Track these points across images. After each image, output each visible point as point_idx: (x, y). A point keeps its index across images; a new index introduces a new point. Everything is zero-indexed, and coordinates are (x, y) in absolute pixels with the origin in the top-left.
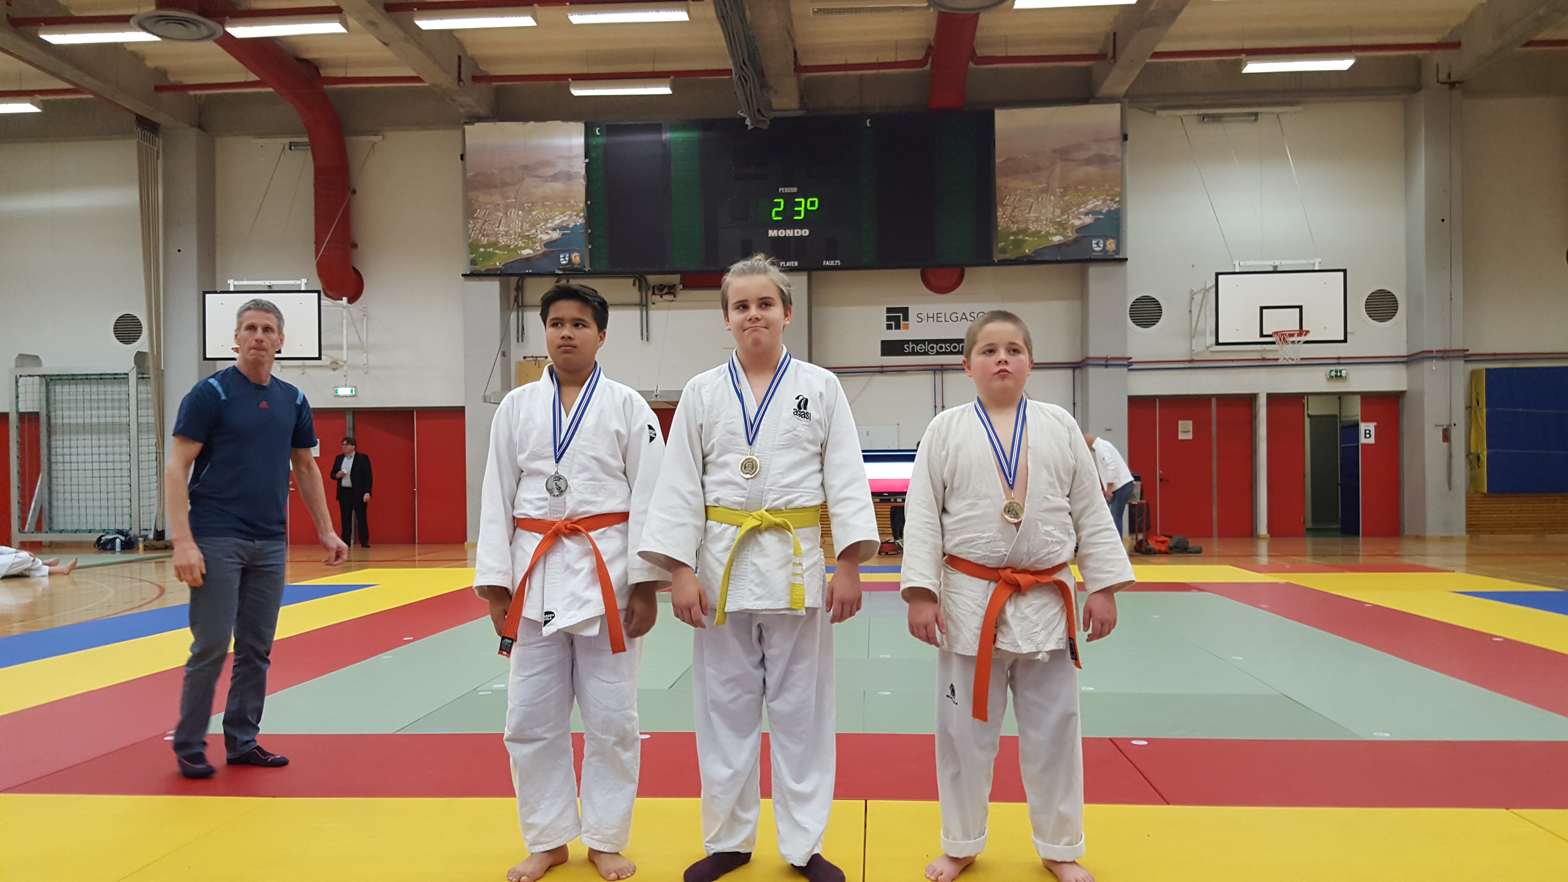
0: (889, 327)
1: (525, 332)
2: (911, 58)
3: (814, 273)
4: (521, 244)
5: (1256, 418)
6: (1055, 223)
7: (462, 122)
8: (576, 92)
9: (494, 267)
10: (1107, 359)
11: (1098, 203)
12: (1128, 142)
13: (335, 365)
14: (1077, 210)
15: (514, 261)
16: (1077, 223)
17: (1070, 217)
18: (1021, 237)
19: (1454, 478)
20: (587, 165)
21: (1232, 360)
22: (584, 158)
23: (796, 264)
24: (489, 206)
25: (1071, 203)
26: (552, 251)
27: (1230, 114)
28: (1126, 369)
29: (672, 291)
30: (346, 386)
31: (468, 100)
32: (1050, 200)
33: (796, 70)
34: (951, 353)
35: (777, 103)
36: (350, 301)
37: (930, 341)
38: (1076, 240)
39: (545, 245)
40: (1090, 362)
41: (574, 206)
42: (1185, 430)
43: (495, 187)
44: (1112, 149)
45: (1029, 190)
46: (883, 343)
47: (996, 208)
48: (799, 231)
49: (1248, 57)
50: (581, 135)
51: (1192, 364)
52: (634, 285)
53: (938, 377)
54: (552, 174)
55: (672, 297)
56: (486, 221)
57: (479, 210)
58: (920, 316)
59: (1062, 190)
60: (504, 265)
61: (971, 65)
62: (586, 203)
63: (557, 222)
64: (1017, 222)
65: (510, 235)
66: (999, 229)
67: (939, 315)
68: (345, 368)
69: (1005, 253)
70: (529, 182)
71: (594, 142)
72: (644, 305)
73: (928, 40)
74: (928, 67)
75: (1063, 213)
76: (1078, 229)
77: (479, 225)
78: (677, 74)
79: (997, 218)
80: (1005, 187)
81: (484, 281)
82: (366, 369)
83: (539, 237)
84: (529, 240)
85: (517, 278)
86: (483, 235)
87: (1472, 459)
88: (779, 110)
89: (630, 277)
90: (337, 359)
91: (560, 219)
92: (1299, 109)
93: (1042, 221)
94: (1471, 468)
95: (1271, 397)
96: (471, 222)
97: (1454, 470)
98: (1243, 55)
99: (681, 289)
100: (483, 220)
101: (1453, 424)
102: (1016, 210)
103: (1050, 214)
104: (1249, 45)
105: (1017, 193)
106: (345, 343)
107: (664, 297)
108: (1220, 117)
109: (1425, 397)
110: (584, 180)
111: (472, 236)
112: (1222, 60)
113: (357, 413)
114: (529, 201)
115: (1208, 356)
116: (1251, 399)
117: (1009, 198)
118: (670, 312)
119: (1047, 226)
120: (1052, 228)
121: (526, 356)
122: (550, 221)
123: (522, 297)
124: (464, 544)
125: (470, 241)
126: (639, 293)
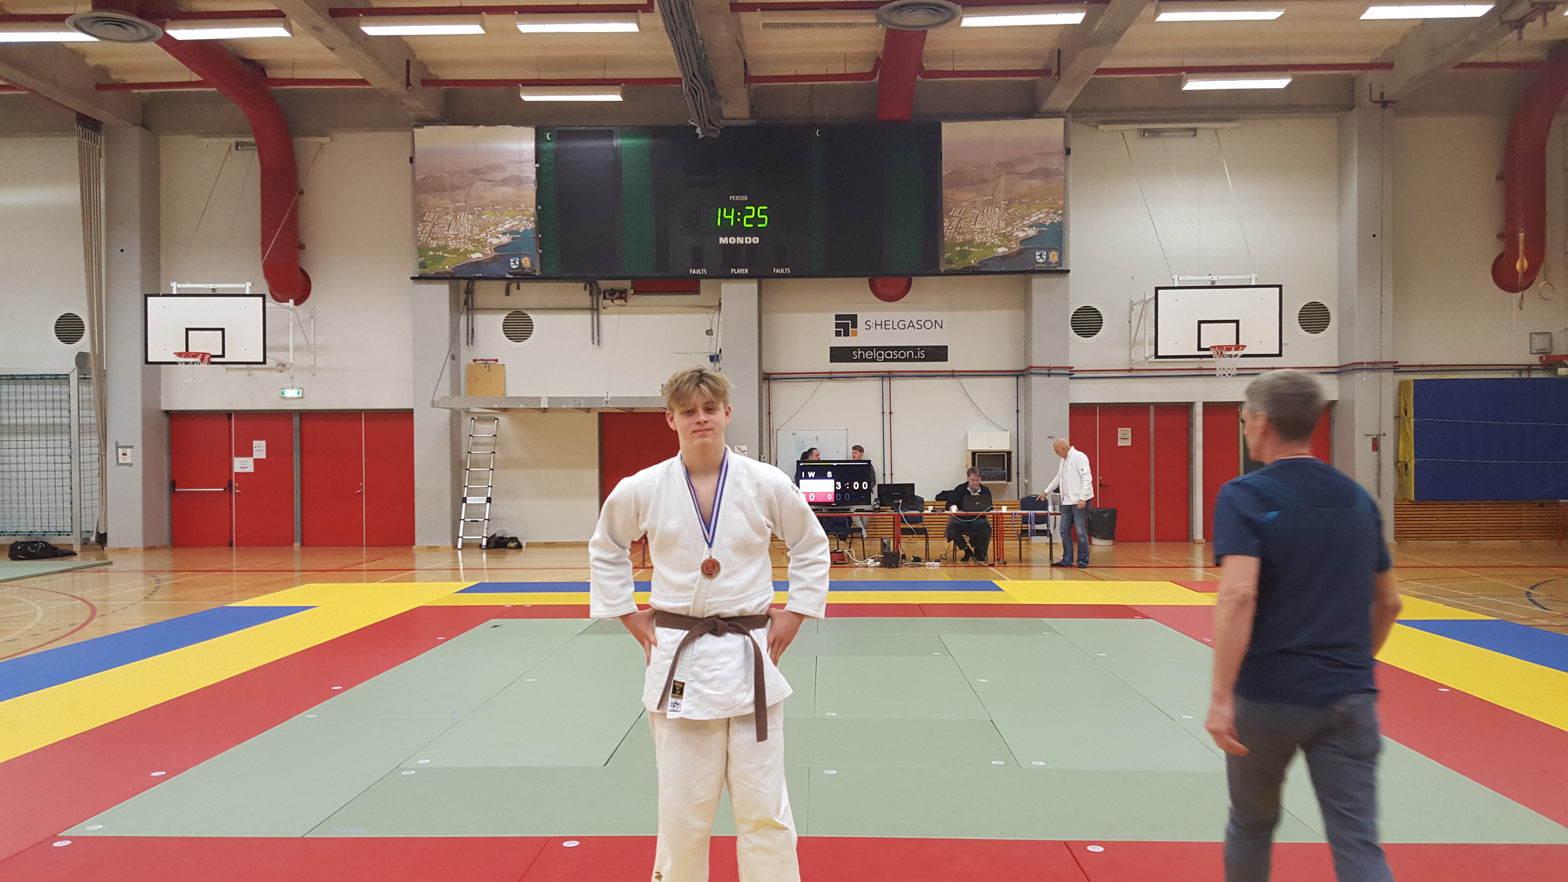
0: (838, 334)
1: (475, 335)
2: (859, 71)
3: (764, 281)
4: (470, 248)
5: (1192, 427)
6: (1000, 235)
7: (411, 125)
8: (526, 98)
9: (443, 270)
10: (1049, 368)
11: (1042, 216)
12: (1071, 156)
13: (282, 366)
14: (1021, 222)
15: (463, 265)
16: (1021, 235)
17: (1015, 229)
18: (967, 248)
19: (1383, 486)
20: (538, 169)
21: (1170, 370)
22: (534, 163)
23: (747, 271)
24: (438, 209)
25: (1016, 215)
26: (502, 255)
27: (1170, 129)
28: (1067, 378)
29: (624, 296)
30: (292, 388)
31: (417, 104)
32: (995, 212)
33: (745, 81)
34: (898, 360)
35: (727, 112)
36: (297, 303)
37: (878, 348)
38: (1020, 252)
39: (495, 250)
40: (1033, 371)
41: (525, 210)
42: (1124, 437)
43: (445, 190)
44: (1056, 163)
45: (975, 202)
46: (832, 349)
47: (943, 218)
48: (750, 238)
49: (1188, 75)
50: (532, 139)
51: (1131, 373)
52: (585, 289)
53: (886, 383)
54: (502, 178)
55: (623, 302)
56: (435, 224)
57: (428, 213)
58: (868, 323)
59: (1006, 203)
60: (454, 269)
61: (919, 77)
62: (537, 208)
63: (506, 227)
64: (963, 234)
65: (460, 239)
66: (945, 239)
67: (887, 323)
68: (291, 371)
69: (951, 263)
70: (479, 186)
71: (544, 147)
72: (594, 309)
73: (877, 53)
74: (877, 79)
75: (1007, 225)
76: (1023, 240)
77: (428, 228)
78: (628, 82)
79: (943, 230)
80: (951, 199)
81: (435, 284)
82: (313, 370)
83: (489, 241)
84: (479, 243)
85: (466, 282)
86: (433, 239)
87: (1401, 467)
88: (729, 119)
89: (581, 282)
90: (283, 362)
91: (510, 223)
92: (1236, 125)
93: (987, 233)
94: (1399, 476)
95: (1207, 406)
96: (421, 225)
97: (1383, 478)
98: (1184, 73)
99: (632, 294)
100: (432, 223)
101: (1382, 434)
102: (962, 222)
103: (995, 225)
104: (1189, 62)
105: (963, 205)
106: (291, 344)
107: (616, 302)
108: (1159, 132)
109: (1356, 406)
110: (535, 185)
111: (422, 238)
112: (1163, 77)
113: (304, 415)
114: (478, 205)
115: (1147, 366)
116: (1187, 408)
117: (955, 210)
118: (621, 316)
119: (992, 237)
120: (997, 240)
121: (476, 359)
122: (500, 225)
123: (472, 299)
124: (412, 549)
125: (419, 244)
126: (589, 298)
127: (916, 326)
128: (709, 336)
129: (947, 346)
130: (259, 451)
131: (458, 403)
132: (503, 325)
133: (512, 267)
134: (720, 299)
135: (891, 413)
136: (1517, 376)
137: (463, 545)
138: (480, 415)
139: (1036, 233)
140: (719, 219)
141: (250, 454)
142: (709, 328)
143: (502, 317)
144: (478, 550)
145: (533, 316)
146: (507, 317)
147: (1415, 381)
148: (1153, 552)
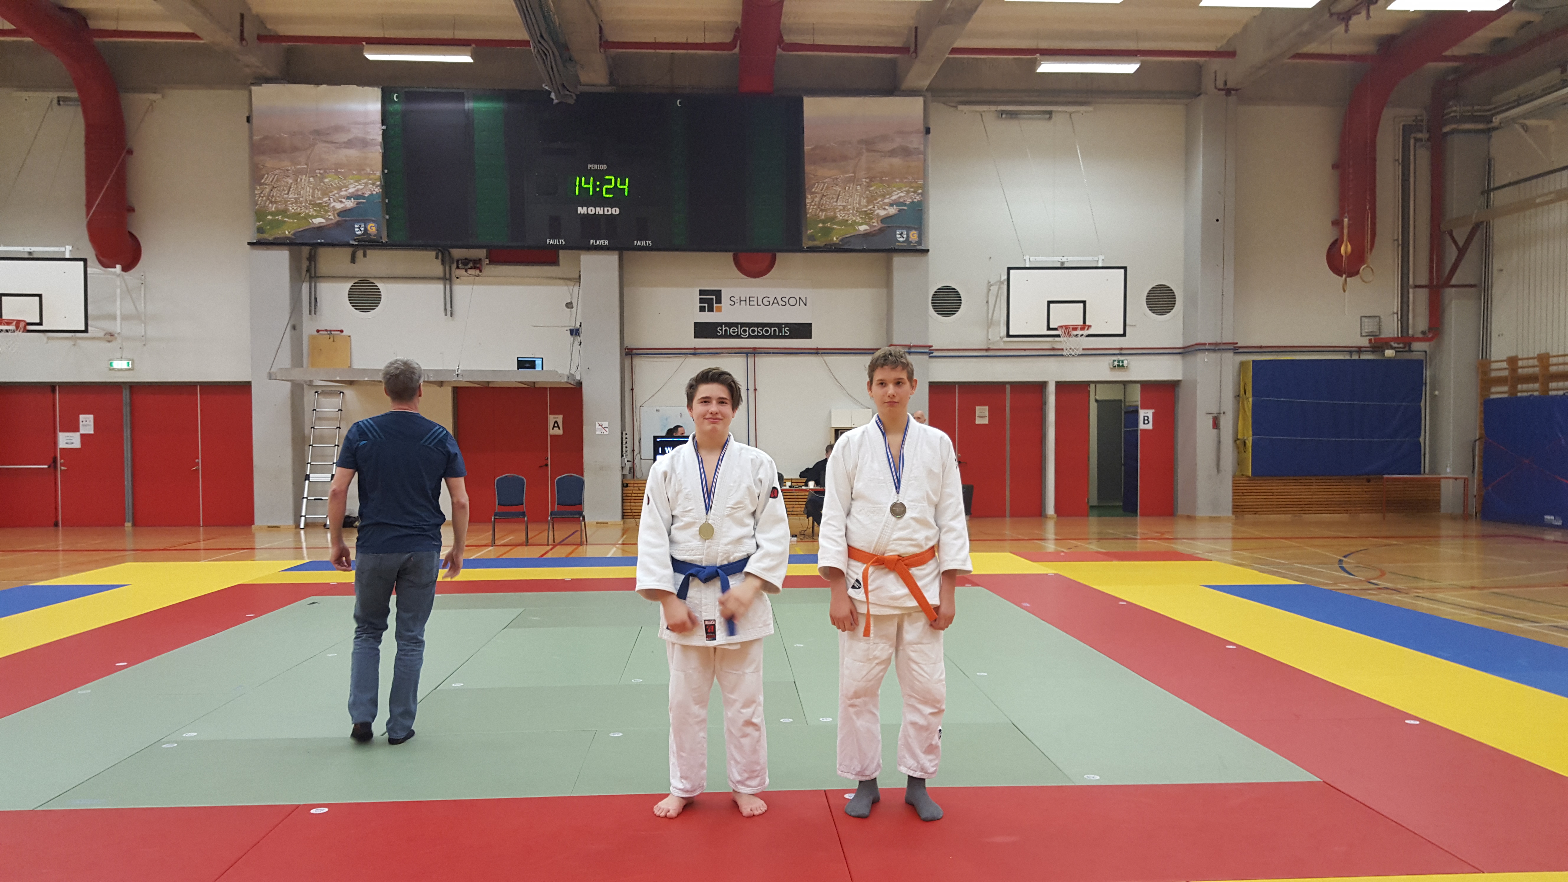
0: (702, 309)
1: (318, 304)
2: (720, 41)
3: (625, 252)
4: (312, 212)
5: (1045, 404)
6: (861, 212)
7: (248, 82)
8: (371, 57)
9: (283, 236)
11: (903, 194)
12: (930, 136)
13: (106, 337)
14: (882, 201)
16: (882, 213)
17: (876, 207)
18: (829, 225)
19: (1222, 463)
20: (384, 132)
21: (1025, 350)
22: (381, 125)
23: (607, 242)
24: (277, 172)
25: (876, 193)
26: (346, 221)
27: (1027, 111)
28: (927, 357)
29: (478, 266)
30: (121, 358)
31: (253, 60)
32: (857, 190)
33: (601, 46)
34: (763, 337)
35: (584, 78)
36: (125, 269)
37: (743, 325)
38: (881, 230)
39: (338, 215)
41: (370, 174)
42: (982, 416)
43: (284, 152)
44: (915, 142)
45: (837, 179)
46: (696, 325)
47: (805, 194)
48: (610, 209)
49: (1042, 57)
50: (378, 100)
51: (988, 353)
52: (437, 258)
53: (751, 360)
54: (346, 140)
55: (478, 272)
56: (273, 187)
57: (266, 175)
58: (732, 299)
59: (868, 180)
60: (292, 235)
61: (779, 51)
62: (383, 171)
63: (351, 190)
64: (825, 210)
65: (301, 203)
66: (808, 216)
67: (751, 299)
68: (120, 341)
69: (814, 240)
70: (321, 148)
71: (391, 108)
72: (447, 279)
73: (737, 23)
74: (737, 50)
75: (869, 202)
77: (267, 191)
78: (479, 43)
79: (805, 205)
81: (273, 250)
83: (332, 205)
84: (322, 208)
85: (308, 248)
86: (271, 202)
87: (1239, 444)
88: (586, 85)
89: (432, 250)
90: (110, 331)
91: (354, 187)
92: (1090, 109)
93: (848, 210)
94: (1238, 453)
95: (1059, 385)
96: (258, 188)
97: (1222, 455)
98: (1038, 55)
99: (487, 264)
100: (271, 186)
101: (1222, 412)
102: (824, 198)
103: (856, 203)
104: (1044, 45)
105: (825, 181)
106: (118, 313)
107: (471, 272)
108: (1017, 114)
109: (1198, 387)
110: (381, 147)
111: (259, 202)
112: (1019, 58)
113: (134, 387)
114: (320, 167)
115: (1002, 346)
116: (1041, 386)
117: (818, 186)
118: (475, 287)
119: (854, 215)
120: (858, 217)
121: (320, 329)
122: (344, 189)
123: (315, 267)
124: (251, 528)
125: (257, 207)
126: (441, 268)
127: (781, 303)
128: (569, 310)
129: (811, 324)
130: (86, 425)
131: (299, 375)
132: (349, 294)
133: (357, 233)
134: (580, 272)
135: (755, 390)
136: (1348, 357)
137: (306, 525)
138: (324, 389)
139: (897, 212)
140: (577, 188)
141: (76, 429)
142: (569, 301)
143: (348, 285)
144: (322, 530)
145: (380, 285)
146: (352, 286)
147: (1254, 361)
148: (1008, 526)
